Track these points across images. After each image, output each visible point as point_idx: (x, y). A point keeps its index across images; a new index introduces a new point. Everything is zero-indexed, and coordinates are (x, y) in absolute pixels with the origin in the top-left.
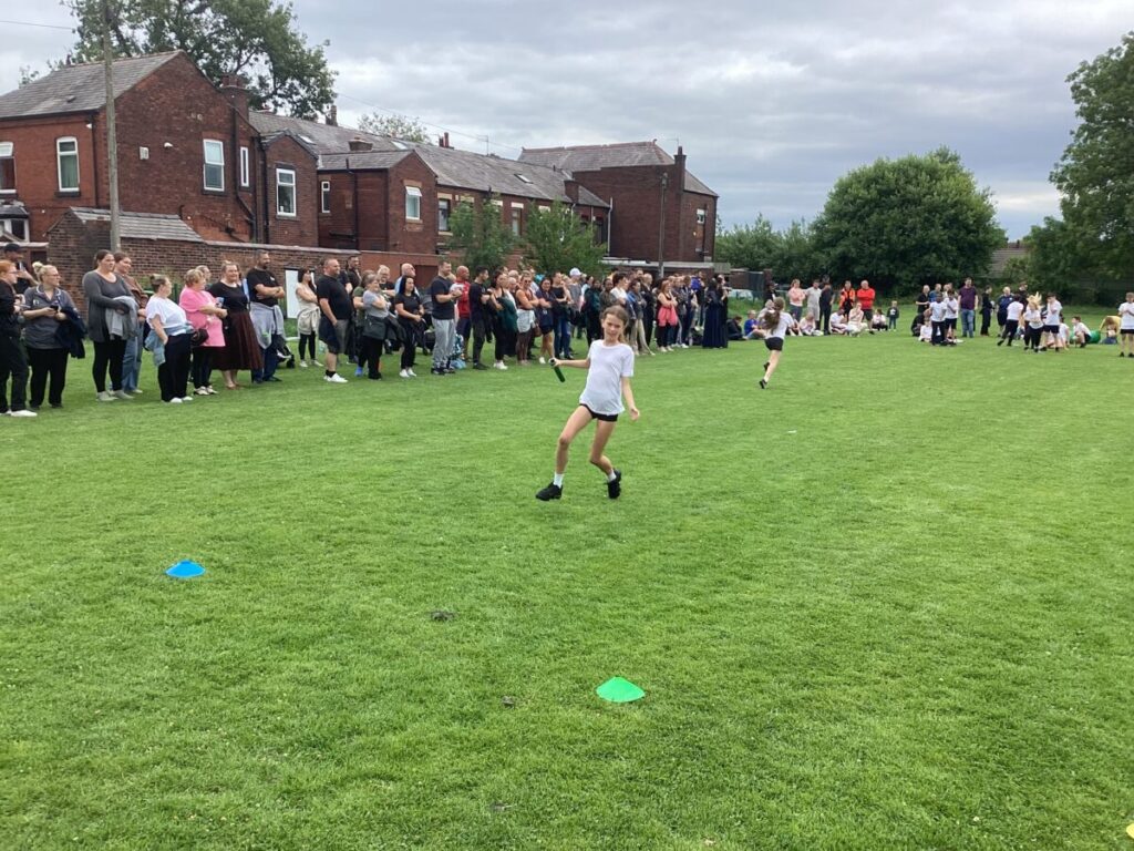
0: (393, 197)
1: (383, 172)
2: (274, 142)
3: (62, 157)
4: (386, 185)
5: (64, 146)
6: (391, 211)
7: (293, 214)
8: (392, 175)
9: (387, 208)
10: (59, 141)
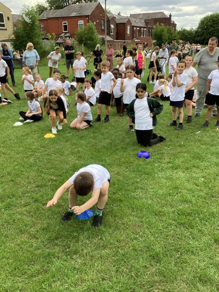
0: (126, 29)
1: (125, 23)
2: (111, 19)
3: (79, 25)
4: (125, 26)
5: (79, 22)
6: (126, 32)
7: (112, 34)
8: (126, 24)
9: (125, 31)
10: (79, 21)
